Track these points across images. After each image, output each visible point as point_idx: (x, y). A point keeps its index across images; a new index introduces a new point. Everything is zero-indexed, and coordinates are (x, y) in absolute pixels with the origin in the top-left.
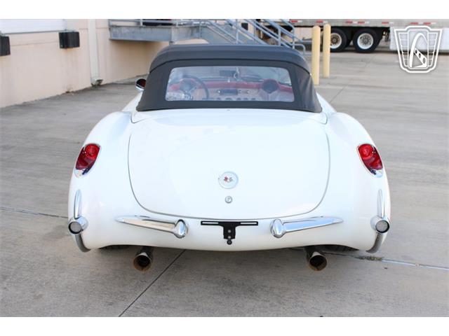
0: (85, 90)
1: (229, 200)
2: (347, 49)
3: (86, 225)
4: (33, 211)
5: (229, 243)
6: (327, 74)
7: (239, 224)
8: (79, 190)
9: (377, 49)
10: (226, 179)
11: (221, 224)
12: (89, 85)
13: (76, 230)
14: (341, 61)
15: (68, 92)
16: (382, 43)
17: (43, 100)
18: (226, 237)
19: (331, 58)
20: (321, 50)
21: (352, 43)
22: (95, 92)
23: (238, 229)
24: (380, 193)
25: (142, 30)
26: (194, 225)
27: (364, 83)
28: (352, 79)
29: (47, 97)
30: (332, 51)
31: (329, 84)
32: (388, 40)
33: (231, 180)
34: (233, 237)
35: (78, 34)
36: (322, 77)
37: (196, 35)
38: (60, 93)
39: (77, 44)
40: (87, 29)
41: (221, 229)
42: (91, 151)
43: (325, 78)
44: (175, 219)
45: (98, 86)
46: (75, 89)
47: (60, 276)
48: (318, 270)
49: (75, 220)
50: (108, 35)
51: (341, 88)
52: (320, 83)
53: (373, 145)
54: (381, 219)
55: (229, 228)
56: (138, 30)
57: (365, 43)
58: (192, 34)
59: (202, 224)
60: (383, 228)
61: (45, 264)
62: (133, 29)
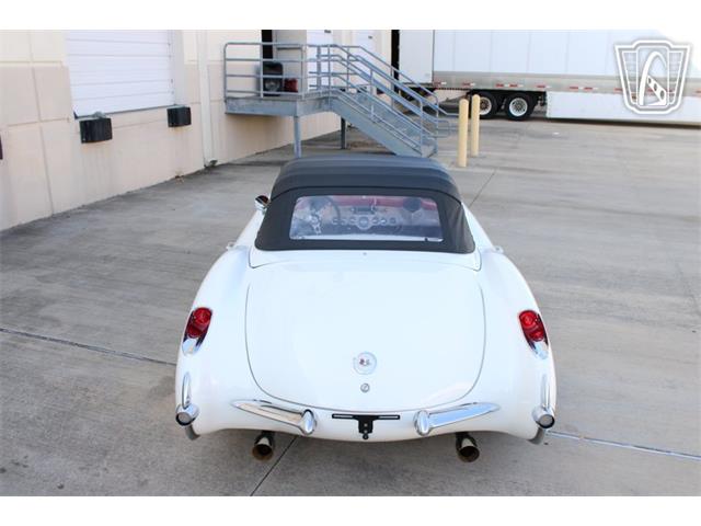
0: (197, 174)
1: (365, 388)
2: (498, 114)
3: (197, 413)
4: (136, 355)
5: (366, 437)
6: (476, 152)
7: (377, 417)
8: (188, 373)
9: (533, 115)
10: (362, 362)
11: (355, 417)
12: (201, 167)
13: (185, 420)
14: (492, 131)
15: (177, 177)
16: (538, 108)
17: (148, 188)
18: (361, 430)
19: (480, 128)
20: (470, 116)
21: (503, 107)
22: (207, 176)
23: (375, 423)
24: (544, 377)
25: (263, 102)
26: (324, 418)
27: (518, 165)
28: (504, 159)
29: (154, 183)
30: (482, 118)
31: (478, 165)
32: (544, 104)
33: (368, 363)
34: (371, 431)
35: (189, 109)
36: (469, 156)
37: (325, 107)
38: (168, 179)
39: (188, 121)
40: (200, 103)
41: (356, 422)
42: (201, 317)
43: (475, 157)
44: (302, 409)
45: (212, 168)
46: (186, 173)
47: (167, 453)
48: (470, 461)
49: (183, 411)
50: (223, 108)
51: (492, 171)
52: (468, 165)
53: (537, 311)
54: (545, 413)
55: (366, 422)
56: (257, 102)
57: (518, 109)
58: (320, 107)
59: (333, 416)
60: (548, 422)
61: (150, 434)
62: (252, 102)
